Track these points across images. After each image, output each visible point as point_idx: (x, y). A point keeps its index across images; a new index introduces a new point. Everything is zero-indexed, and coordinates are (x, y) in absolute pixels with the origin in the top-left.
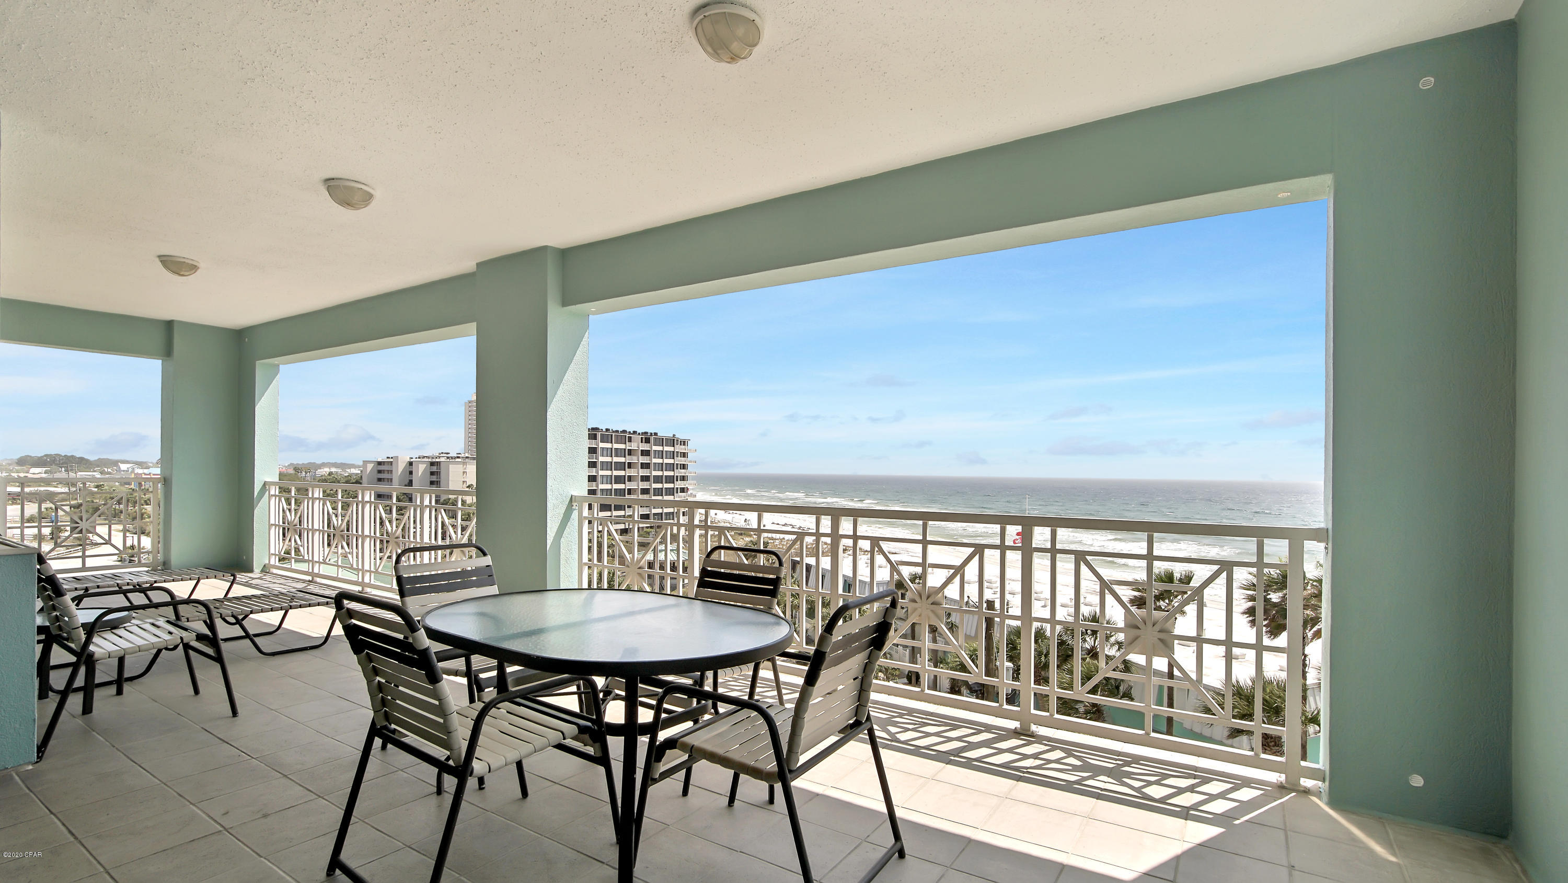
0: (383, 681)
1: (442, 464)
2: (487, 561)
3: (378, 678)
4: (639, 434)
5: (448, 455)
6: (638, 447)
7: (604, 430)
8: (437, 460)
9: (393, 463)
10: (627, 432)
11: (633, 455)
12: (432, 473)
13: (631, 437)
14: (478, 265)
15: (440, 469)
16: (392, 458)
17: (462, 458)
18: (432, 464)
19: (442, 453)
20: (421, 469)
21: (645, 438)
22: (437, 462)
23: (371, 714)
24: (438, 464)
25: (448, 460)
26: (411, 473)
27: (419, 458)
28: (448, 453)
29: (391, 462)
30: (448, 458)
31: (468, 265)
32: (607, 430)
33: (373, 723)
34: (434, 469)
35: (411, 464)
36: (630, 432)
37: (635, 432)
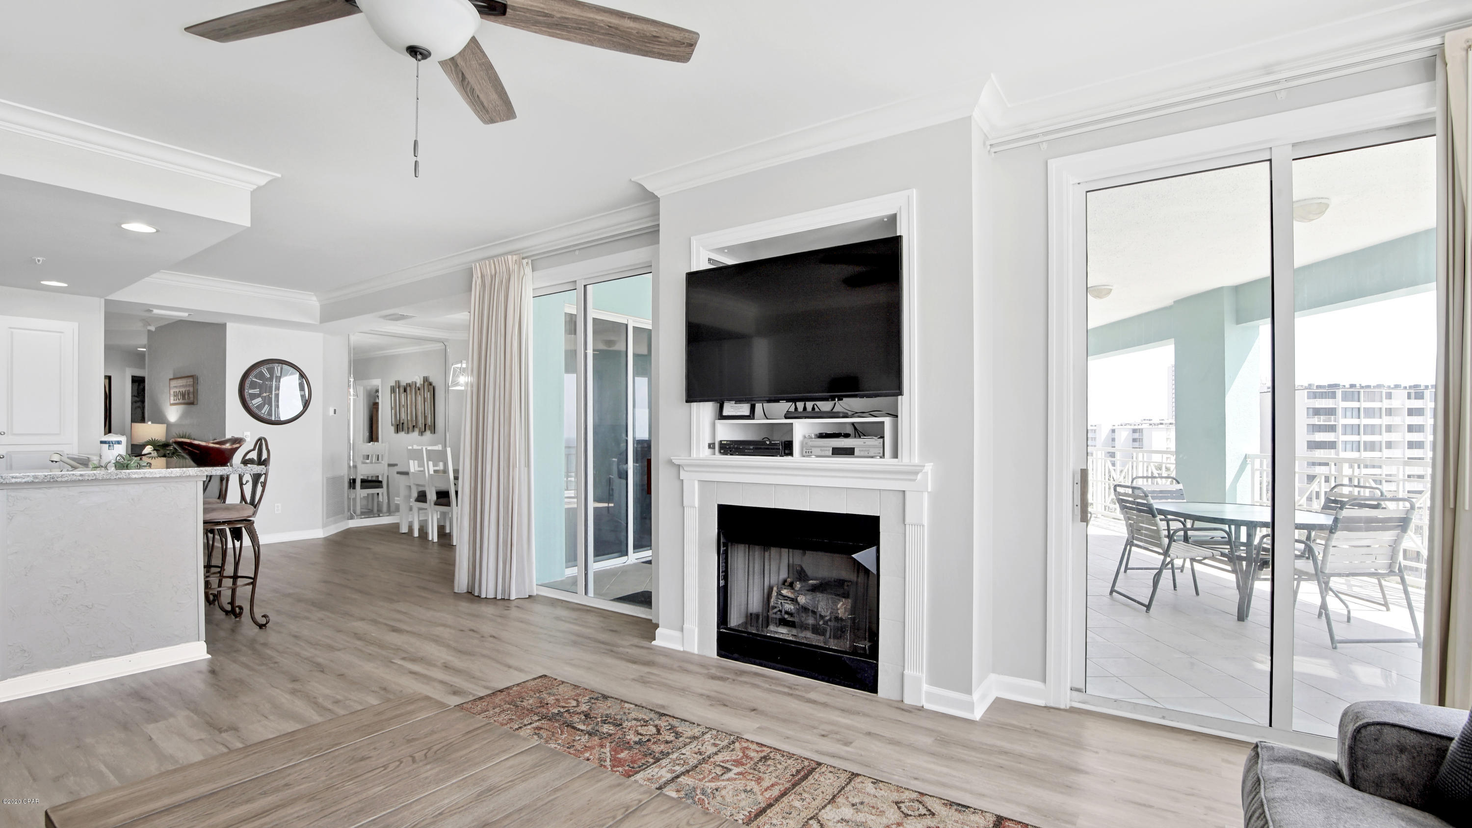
0: (1133, 522)
1: (1145, 432)
2: (1180, 486)
3: (1130, 521)
4: (1405, 388)
5: (1151, 422)
6: (1403, 405)
7: (1348, 386)
8: (1140, 427)
9: (1097, 431)
10: (1384, 386)
11: (1395, 416)
12: (1134, 440)
13: (1391, 393)
14: (1175, 302)
15: (1142, 436)
16: (1095, 426)
17: (1166, 424)
18: (1134, 431)
19: (1144, 420)
20: (1123, 436)
21: (1415, 392)
22: (1140, 429)
23: (1127, 535)
24: (1140, 431)
25: (1151, 427)
26: (1113, 440)
27: (1122, 425)
28: (1150, 420)
29: (1095, 430)
30: (1151, 424)
31: (1169, 302)
32: (1352, 386)
33: (1128, 540)
34: (1136, 436)
35: (1113, 431)
36: (1389, 387)
37: (1397, 387)
